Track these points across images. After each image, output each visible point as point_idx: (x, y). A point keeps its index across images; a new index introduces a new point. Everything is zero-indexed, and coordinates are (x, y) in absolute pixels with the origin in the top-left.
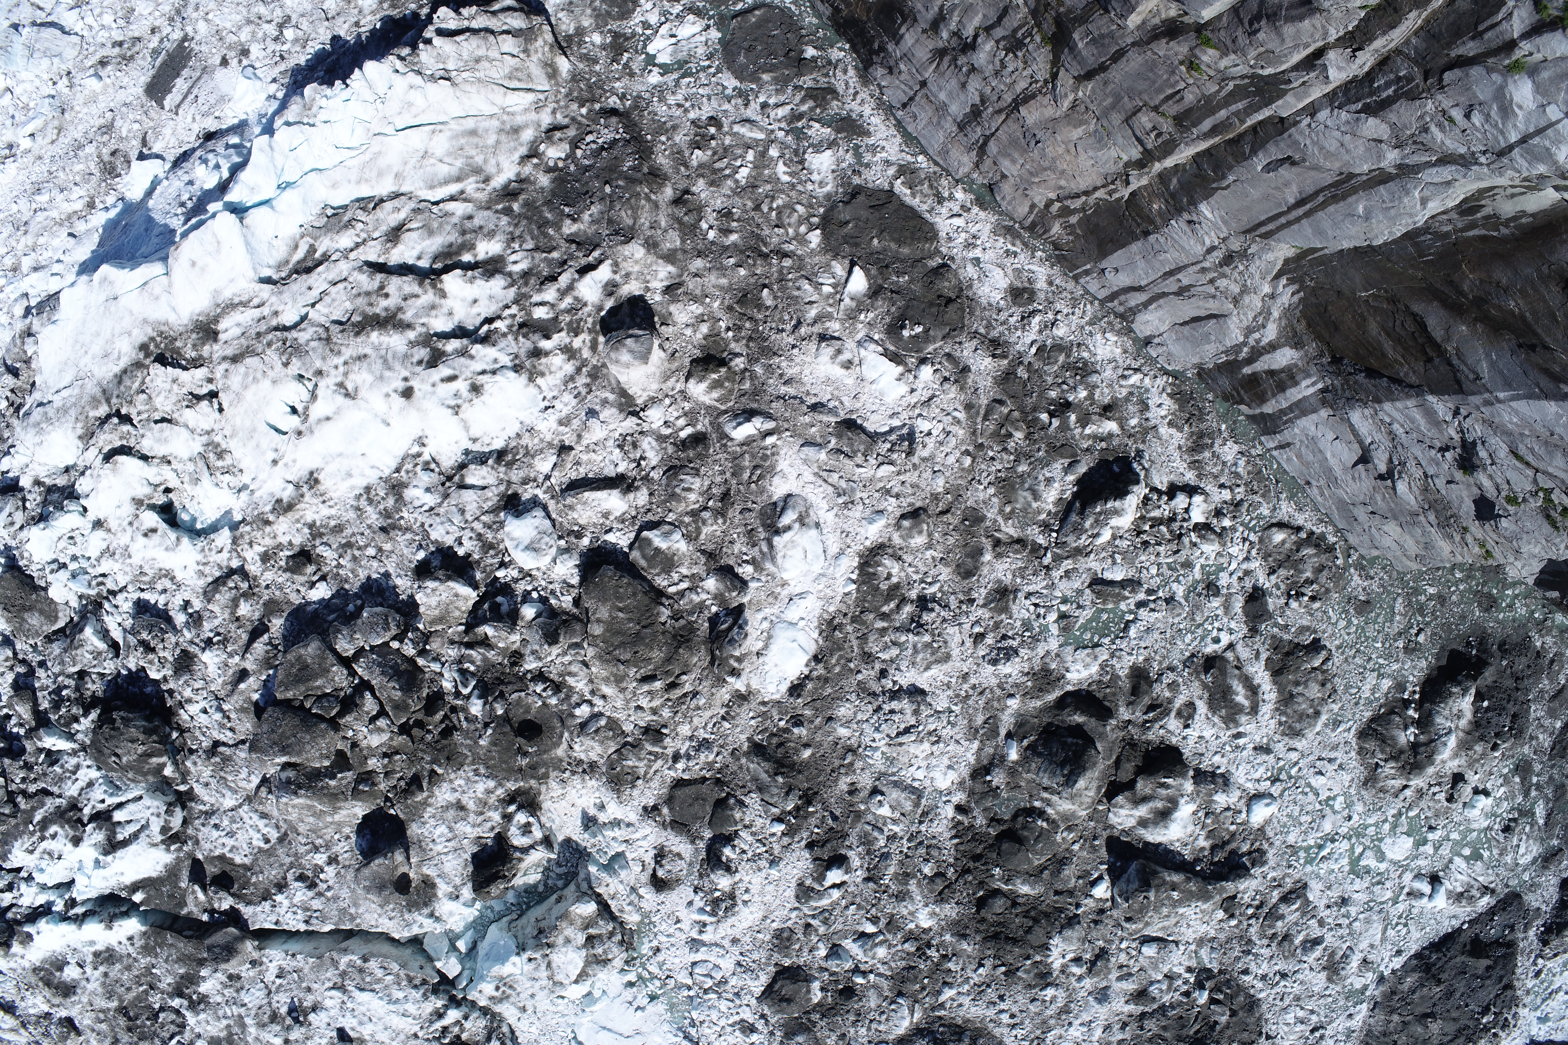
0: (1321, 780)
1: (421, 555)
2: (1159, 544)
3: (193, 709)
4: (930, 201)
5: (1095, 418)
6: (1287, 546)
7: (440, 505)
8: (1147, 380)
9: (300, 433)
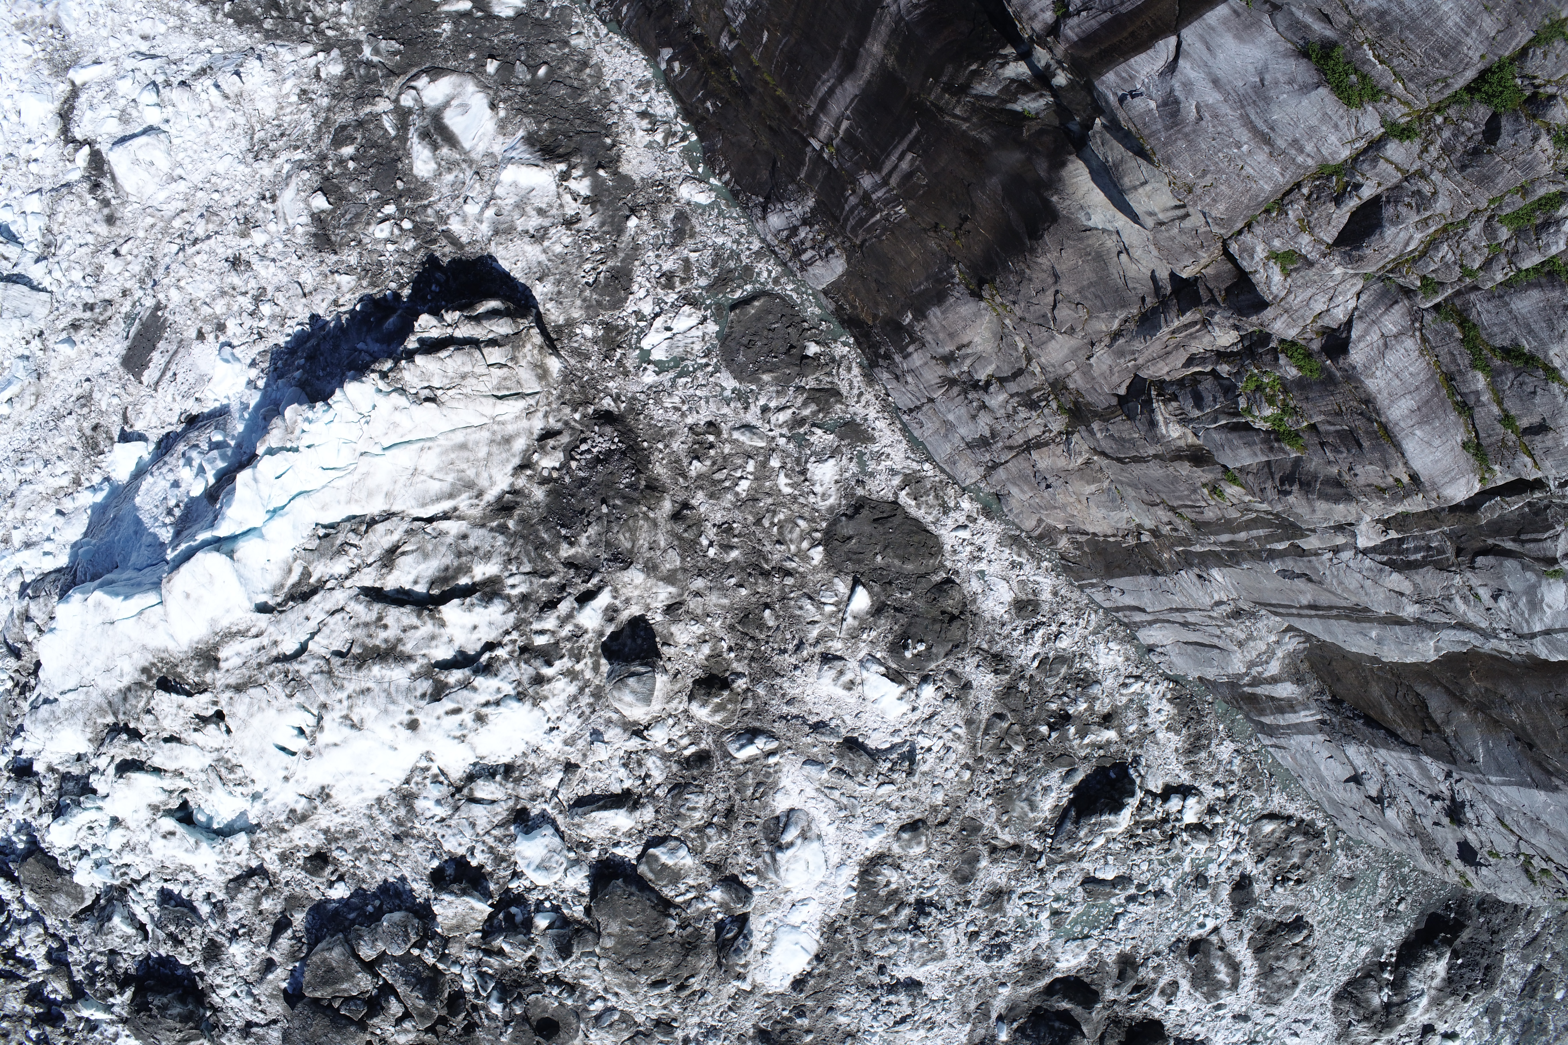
1: (435, 863)
2: (1151, 845)
3: (224, 993)
4: (935, 512)
5: (1094, 728)
6: (1277, 835)
7: (451, 817)
8: (1148, 688)
9: (308, 754)
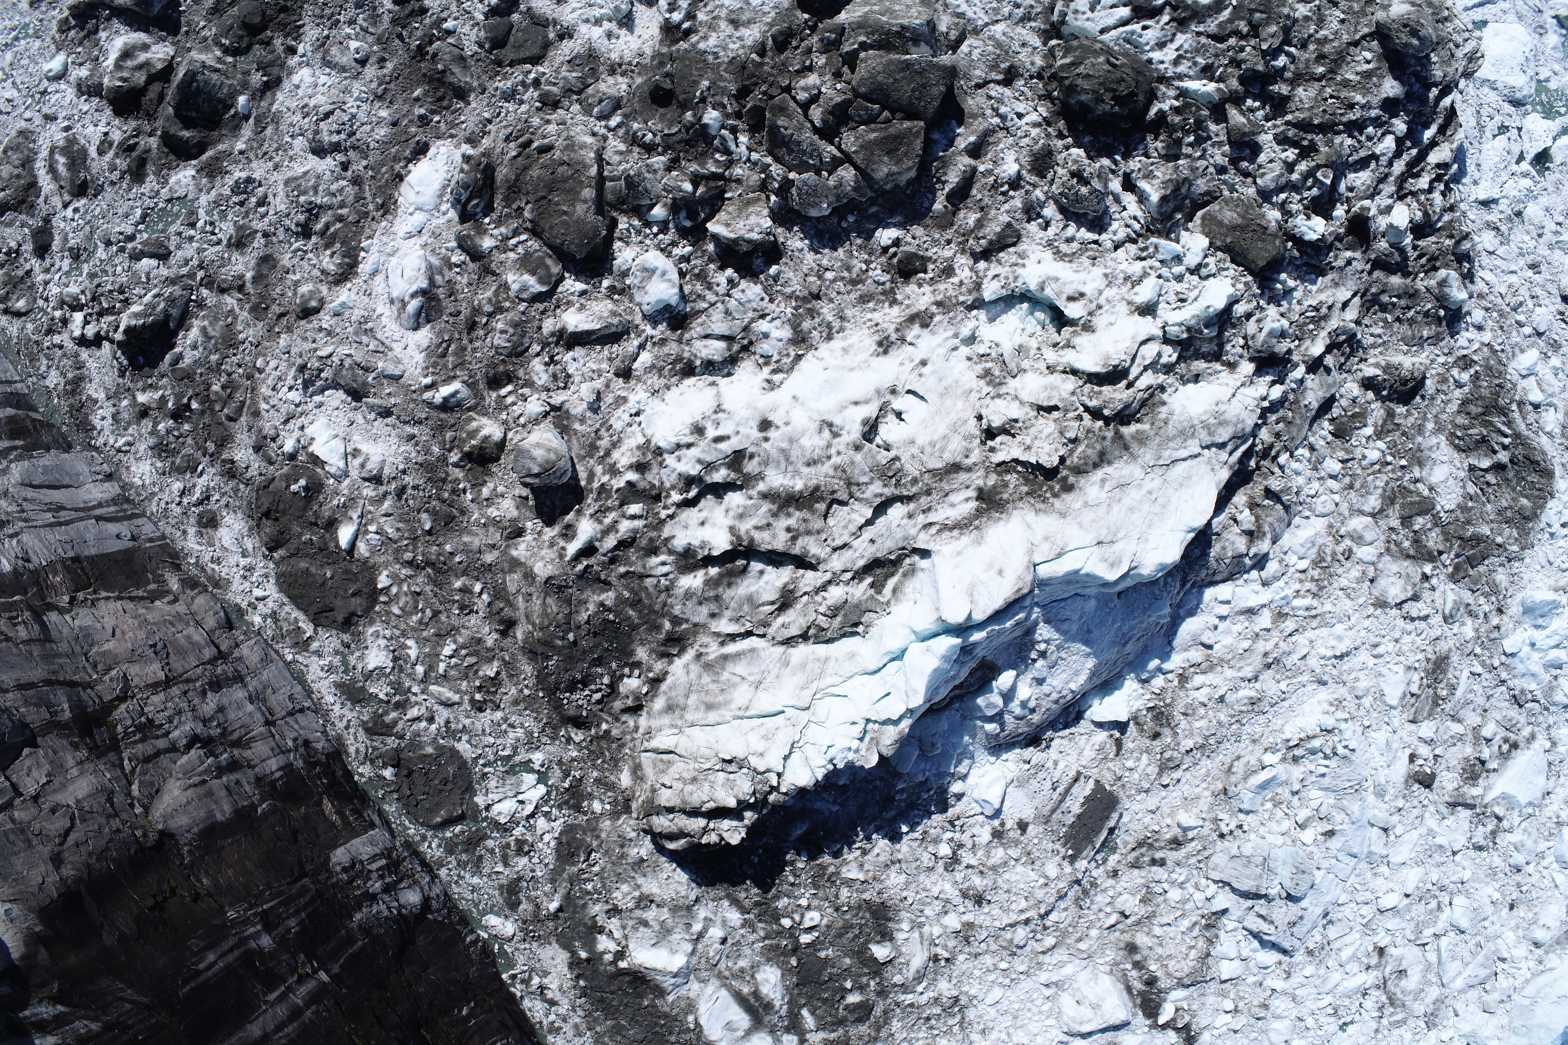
0: (8, 95)
1: (774, 269)
2: (110, 292)
3: (1033, 117)
4: (283, 614)
5: (154, 405)
6: (15, 297)
7: (753, 320)
8: (111, 441)
9: (893, 391)
